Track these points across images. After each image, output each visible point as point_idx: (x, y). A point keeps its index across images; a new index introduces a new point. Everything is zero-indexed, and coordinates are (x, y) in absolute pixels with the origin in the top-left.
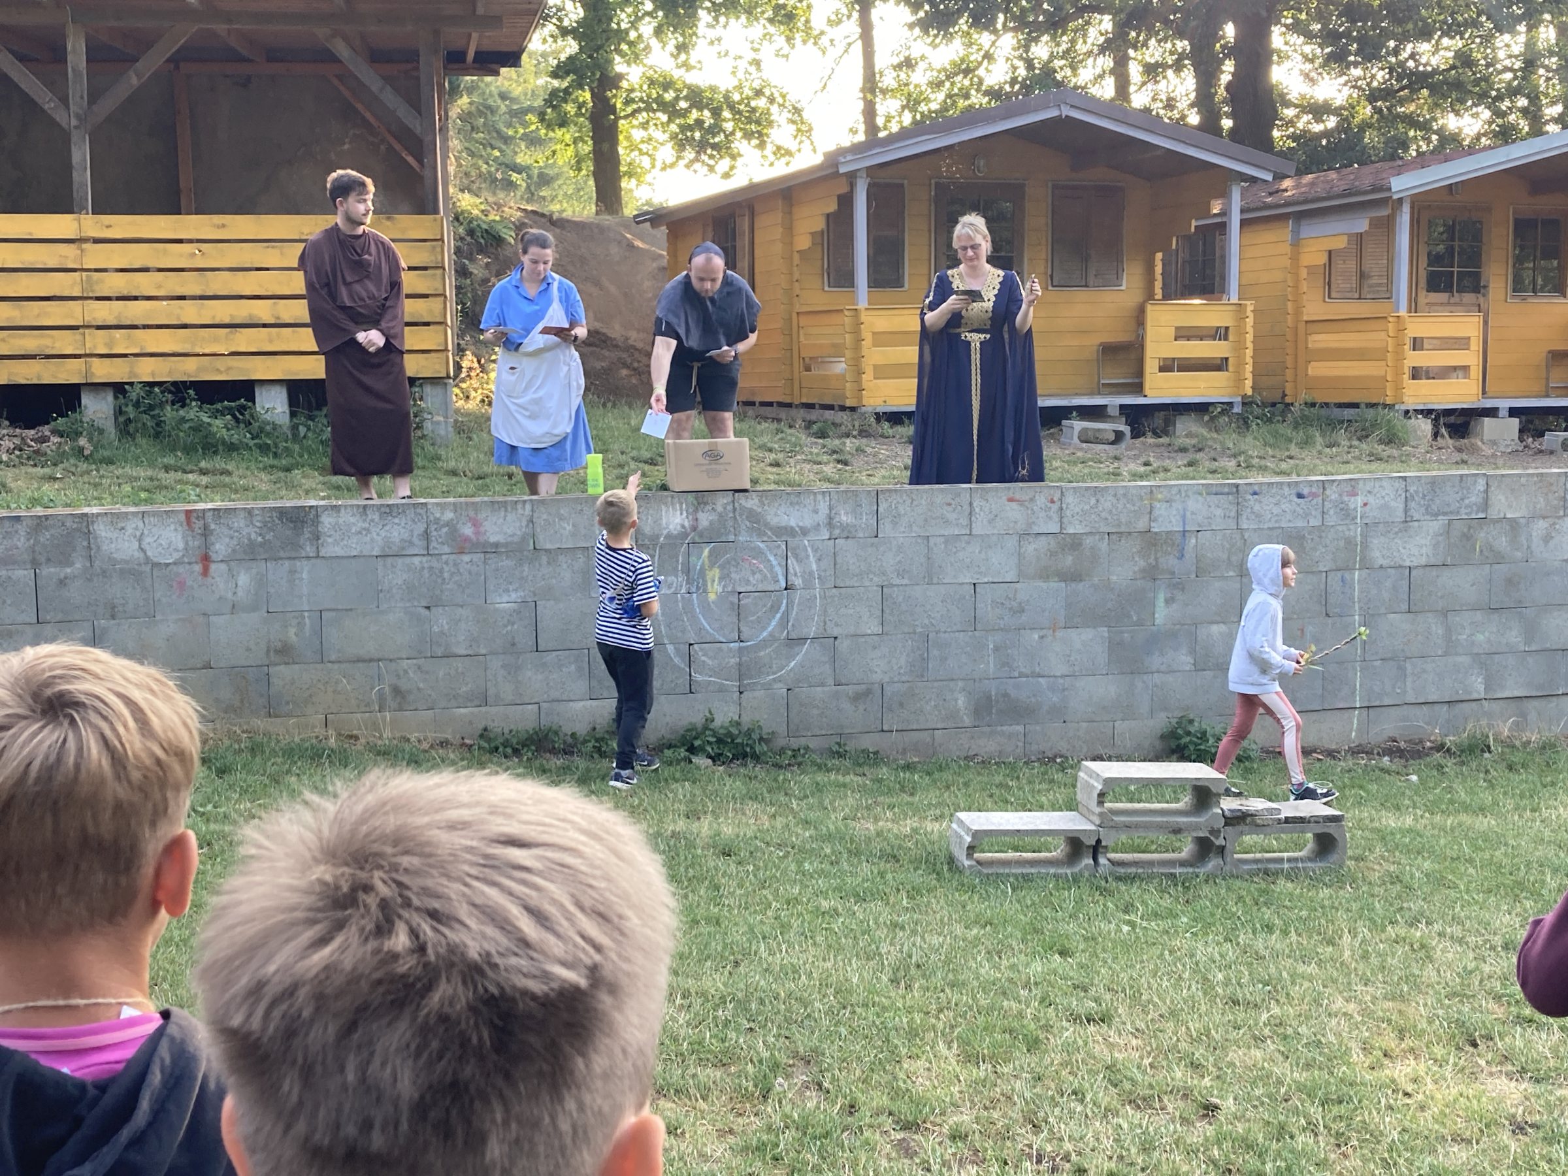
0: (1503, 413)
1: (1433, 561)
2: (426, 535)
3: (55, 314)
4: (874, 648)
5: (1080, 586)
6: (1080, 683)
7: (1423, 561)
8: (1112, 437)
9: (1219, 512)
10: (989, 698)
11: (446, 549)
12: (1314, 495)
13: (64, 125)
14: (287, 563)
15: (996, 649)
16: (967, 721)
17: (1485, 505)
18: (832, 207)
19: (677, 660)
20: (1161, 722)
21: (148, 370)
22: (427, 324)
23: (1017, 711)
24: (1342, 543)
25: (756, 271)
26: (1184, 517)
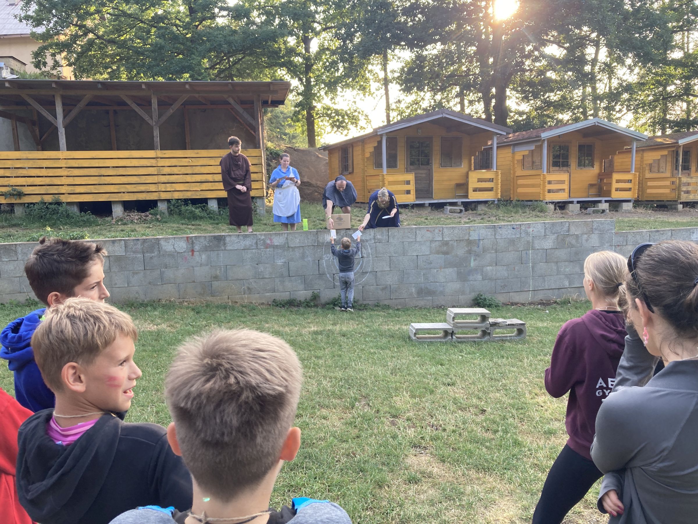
0: (575, 202)
1: (553, 247)
2: (256, 243)
3: (150, 179)
4: (388, 275)
5: (448, 256)
6: (449, 284)
7: (550, 247)
8: (459, 211)
9: (489, 233)
10: (422, 289)
11: (262, 247)
12: (518, 228)
13: (151, 124)
14: (216, 252)
15: (424, 275)
16: (415, 296)
17: (569, 230)
18: (376, 144)
19: (330, 279)
20: (473, 295)
21: (177, 195)
22: (257, 181)
23: (430, 293)
24: (526, 242)
25: (354, 163)
26: (479, 235)
